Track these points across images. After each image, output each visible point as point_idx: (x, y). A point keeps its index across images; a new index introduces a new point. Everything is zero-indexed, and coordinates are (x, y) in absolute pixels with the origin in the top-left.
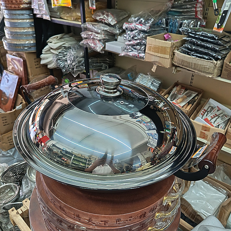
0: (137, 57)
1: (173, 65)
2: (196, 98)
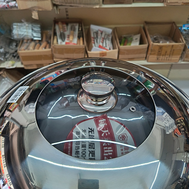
0: (6, 8)
1: (54, 5)
2: (80, 29)
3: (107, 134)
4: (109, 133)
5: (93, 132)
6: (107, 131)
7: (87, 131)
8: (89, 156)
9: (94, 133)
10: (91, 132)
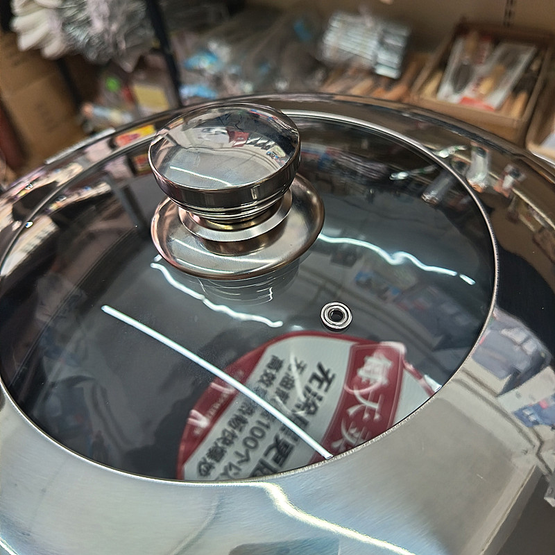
2: (534, 67)
3: (366, 416)
4: (377, 417)
5: (325, 385)
6: (376, 406)
7: (308, 373)
8: (266, 454)
9: (326, 390)
10: (321, 382)
